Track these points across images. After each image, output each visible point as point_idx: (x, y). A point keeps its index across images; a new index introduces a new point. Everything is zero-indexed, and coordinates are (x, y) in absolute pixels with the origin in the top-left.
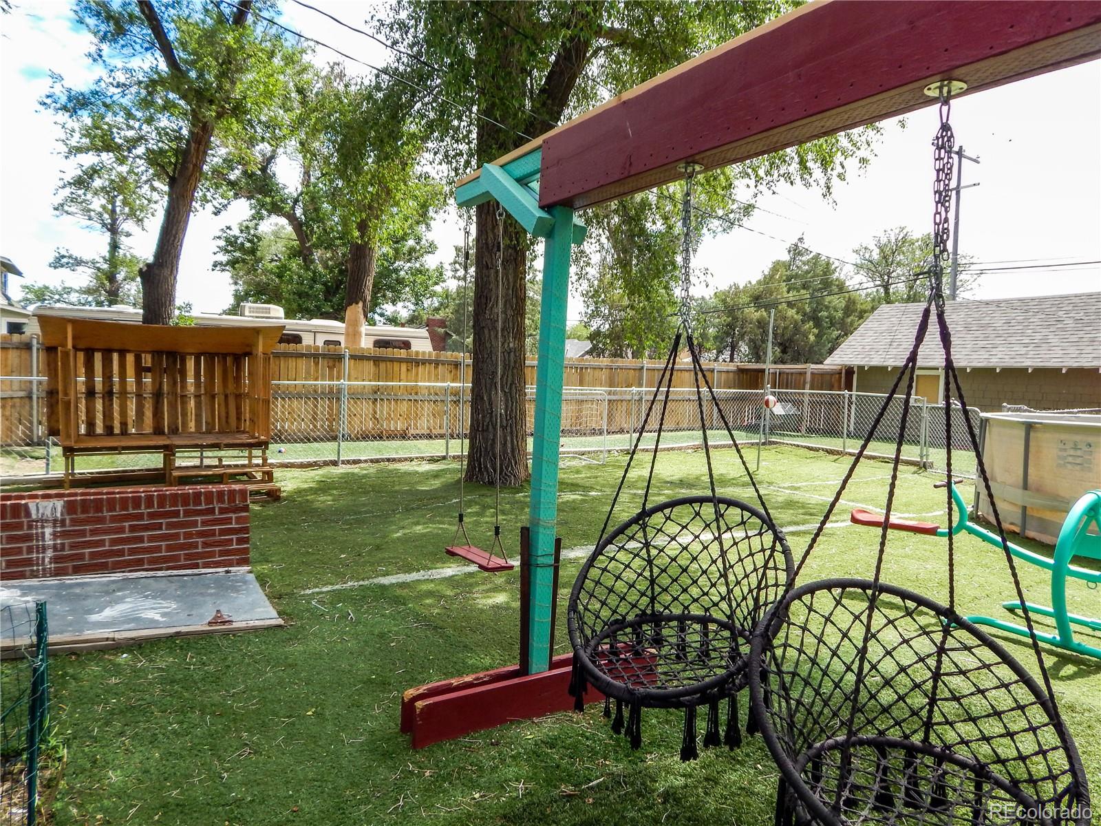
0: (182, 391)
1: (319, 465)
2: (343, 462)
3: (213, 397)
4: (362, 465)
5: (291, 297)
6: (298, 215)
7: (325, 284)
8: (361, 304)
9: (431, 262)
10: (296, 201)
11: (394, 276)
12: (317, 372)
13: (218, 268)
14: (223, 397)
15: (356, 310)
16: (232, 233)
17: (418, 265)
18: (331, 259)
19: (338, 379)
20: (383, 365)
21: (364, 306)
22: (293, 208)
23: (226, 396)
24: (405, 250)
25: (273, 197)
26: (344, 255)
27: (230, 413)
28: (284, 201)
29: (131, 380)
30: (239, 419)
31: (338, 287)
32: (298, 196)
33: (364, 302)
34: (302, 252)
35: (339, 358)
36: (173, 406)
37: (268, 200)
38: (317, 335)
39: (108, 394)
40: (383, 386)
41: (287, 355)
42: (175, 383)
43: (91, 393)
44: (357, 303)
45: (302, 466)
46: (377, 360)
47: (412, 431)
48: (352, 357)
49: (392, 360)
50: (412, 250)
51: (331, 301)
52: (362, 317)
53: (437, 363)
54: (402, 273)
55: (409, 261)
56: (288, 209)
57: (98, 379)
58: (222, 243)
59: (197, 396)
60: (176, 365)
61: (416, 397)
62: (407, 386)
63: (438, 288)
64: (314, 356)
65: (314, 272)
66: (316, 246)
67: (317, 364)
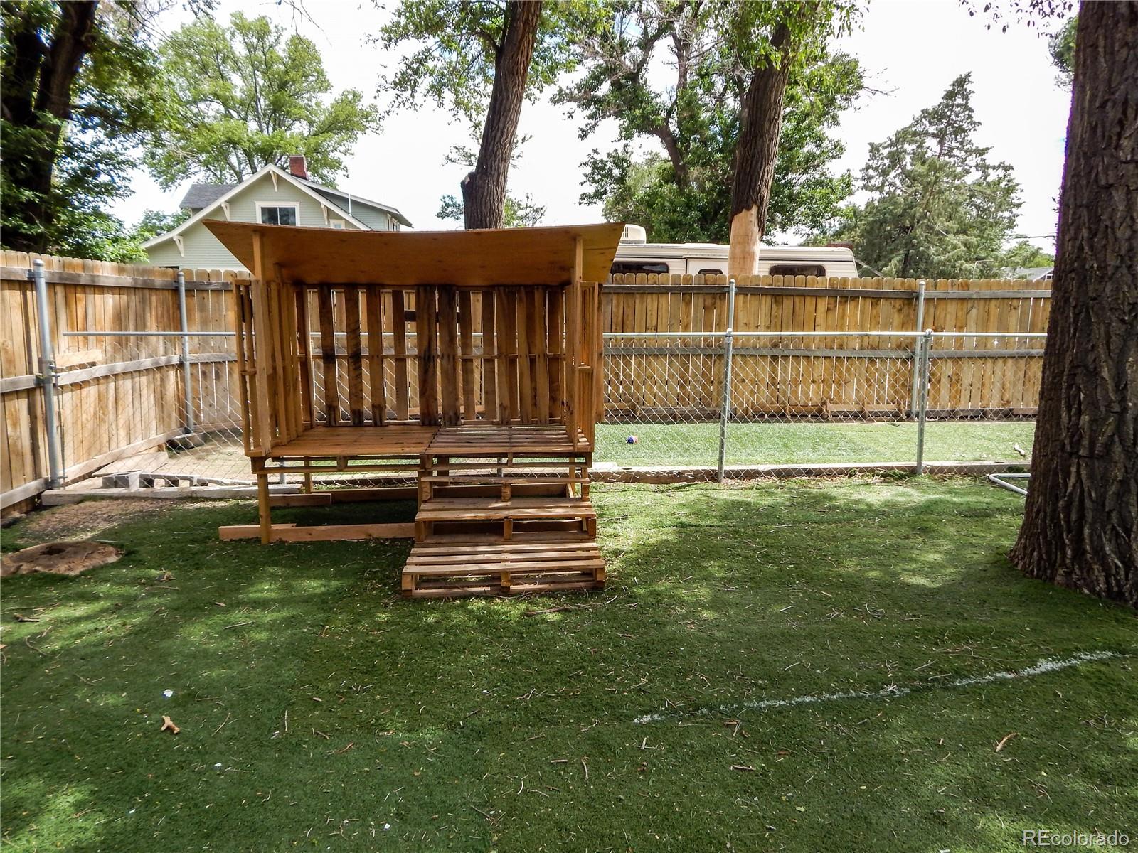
0: (464, 353)
1: (687, 479)
2: (729, 475)
3: (512, 361)
4: (763, 482)
5: (662, 227)
6: (672, 130)
7: (701, 209)
8: (754, 210)
9: (835, 169)
10: (670, 112)
11: (786, 191)
12: (688, 314)
13: (585, 201)
14: (526, 363)
15: (747, 220)
16: (598, 157)
17: (817, 176)
18: (709, 179)
19: (720, 327)
20: (788, 303)
21: (759, 212)
22: (666, 120)
23: (532, 361)
24: (801, 157)
25: (644, 109)
26: (724, 172)
27: (539, 391)
28: (656, 112)
29: (388, 334)
30: (553, 399)
31: (716, 213)
32: (672, 106)
33: (760, 206)
34: (676, 175)
35: (719, 293)
36: (450, 377)
37: (638, 112)
38: (691, 263)
39: (355, 357)
40: (787, 337)
41: (645, 291)
42: (452, 338)
43: (329, 357)
44: (749, 209)
45: (658, 479)
46: (777, 295)
47: (832, 407)
48: (742, 291)
49: (803, 294)
50: (810, 157)
51: (708, 230)
52: (756, 229)
53: (876, 297)
54: (796, 189)
55: (805, 172)
56: (660, 122)
57: (340, 335)
58: (588, 170)
59: (489, 361)
60: (453, 308)
61: (840, 354)
62: (825, 338)
63: (842, 205)
64: (684, 291)
65: (689, 197)
66: (692, 163)
67: (688, 303)
